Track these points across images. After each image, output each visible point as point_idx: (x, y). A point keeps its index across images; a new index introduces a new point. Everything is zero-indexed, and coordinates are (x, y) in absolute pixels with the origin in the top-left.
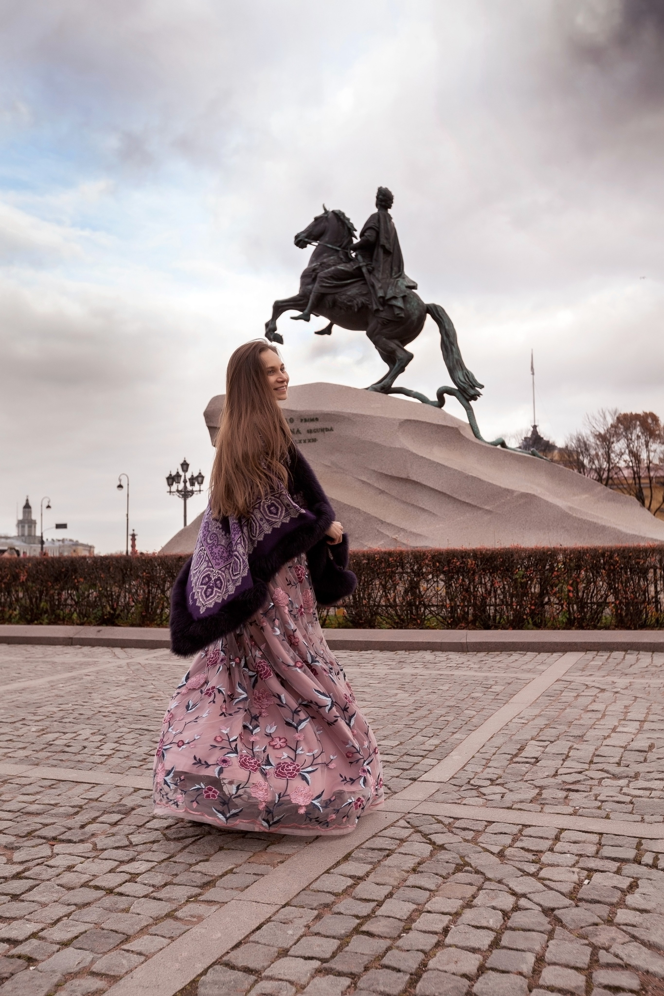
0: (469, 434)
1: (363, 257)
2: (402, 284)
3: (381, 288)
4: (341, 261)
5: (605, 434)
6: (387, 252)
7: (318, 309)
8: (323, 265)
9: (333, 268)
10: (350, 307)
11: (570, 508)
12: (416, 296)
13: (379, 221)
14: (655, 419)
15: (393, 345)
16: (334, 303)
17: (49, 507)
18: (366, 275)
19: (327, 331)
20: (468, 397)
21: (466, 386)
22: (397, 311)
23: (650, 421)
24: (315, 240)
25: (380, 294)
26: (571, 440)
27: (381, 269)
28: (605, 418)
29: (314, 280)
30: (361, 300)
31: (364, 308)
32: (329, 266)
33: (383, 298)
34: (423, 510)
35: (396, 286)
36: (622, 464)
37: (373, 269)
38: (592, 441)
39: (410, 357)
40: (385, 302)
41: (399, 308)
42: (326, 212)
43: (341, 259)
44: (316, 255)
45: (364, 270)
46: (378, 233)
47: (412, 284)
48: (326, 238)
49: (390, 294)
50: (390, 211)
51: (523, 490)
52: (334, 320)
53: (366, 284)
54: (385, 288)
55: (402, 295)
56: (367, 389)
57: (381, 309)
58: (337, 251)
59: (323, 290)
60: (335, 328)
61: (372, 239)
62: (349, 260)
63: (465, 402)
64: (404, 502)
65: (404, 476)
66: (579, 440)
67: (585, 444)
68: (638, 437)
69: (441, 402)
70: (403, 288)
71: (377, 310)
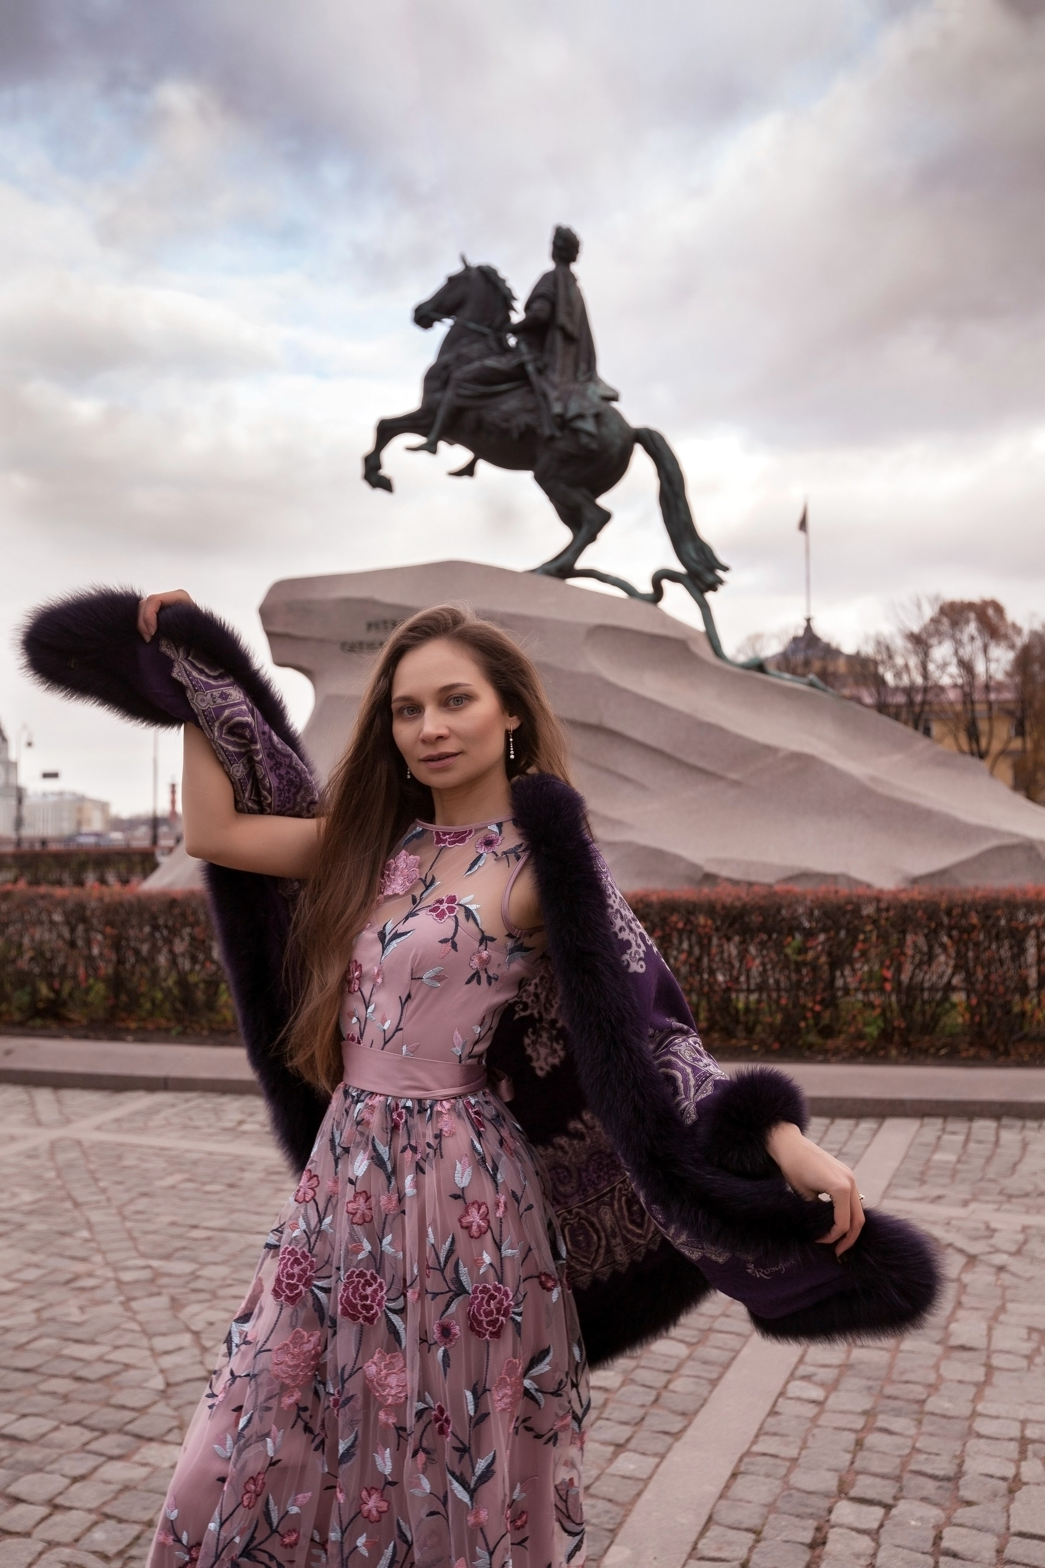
0: (704, 650)
1: (530, 345)
2: (594, 393)
3: (558, 399)
4: (490, 353)
5: (920, 633)
6: (569, 338)
7: (452, 434)
8: (462, 360)
9: (476, 365)
10: (506, 432)
11: (873, 779)
12: (616, 414)
13: (555, 284)
14: (999, 609)
15: (577, 496)
16: (479, 425)
17: (30, 744)
18: (534, 377)
19: (468, 471)
20: (702, 587)
21: (700, 568)
22: (585, 440)
23: (991, 612)
24: (448, 315)
25: (557, 408)
26: (866, 641)
27: (558, 366)
28: (919, 606)
29: (445, 384)
30: (524, 419)
31: (529, 434)
32: (470, 361)
33: (561, 416)
34: (626, 779)
35: (583, 395)
36: (946, 681)
37: (546, 367)
38: (899, 644)
39: (605, 517)
40: (564, 423)
41: (589, 434)
42: (467, 268)
43: (490, 349)
44: (449, 342)
45: (530, 368)
46: (554, 305)
47: (609, 394)
48: (467, 312)
49: (573, 410)
50: (575, 268)
51: (795, 747)
52: (481, 452)
53: (532, 391)
54: (564, 399)
55: (593, 411)
56: (533, 571)
57: (558, 434)
58: (484, 335)
59: (460, 402)
60: (482, 466)
61: (544, 315)
62: (506, 350)
63: (698, 595)
64: (593, 766)
65: (593, 720)
66: (878, 643)
67: (888, 648)
68: (972, 638)
69: (658, 594)
70: (596, 399)
71: (552, 438)
